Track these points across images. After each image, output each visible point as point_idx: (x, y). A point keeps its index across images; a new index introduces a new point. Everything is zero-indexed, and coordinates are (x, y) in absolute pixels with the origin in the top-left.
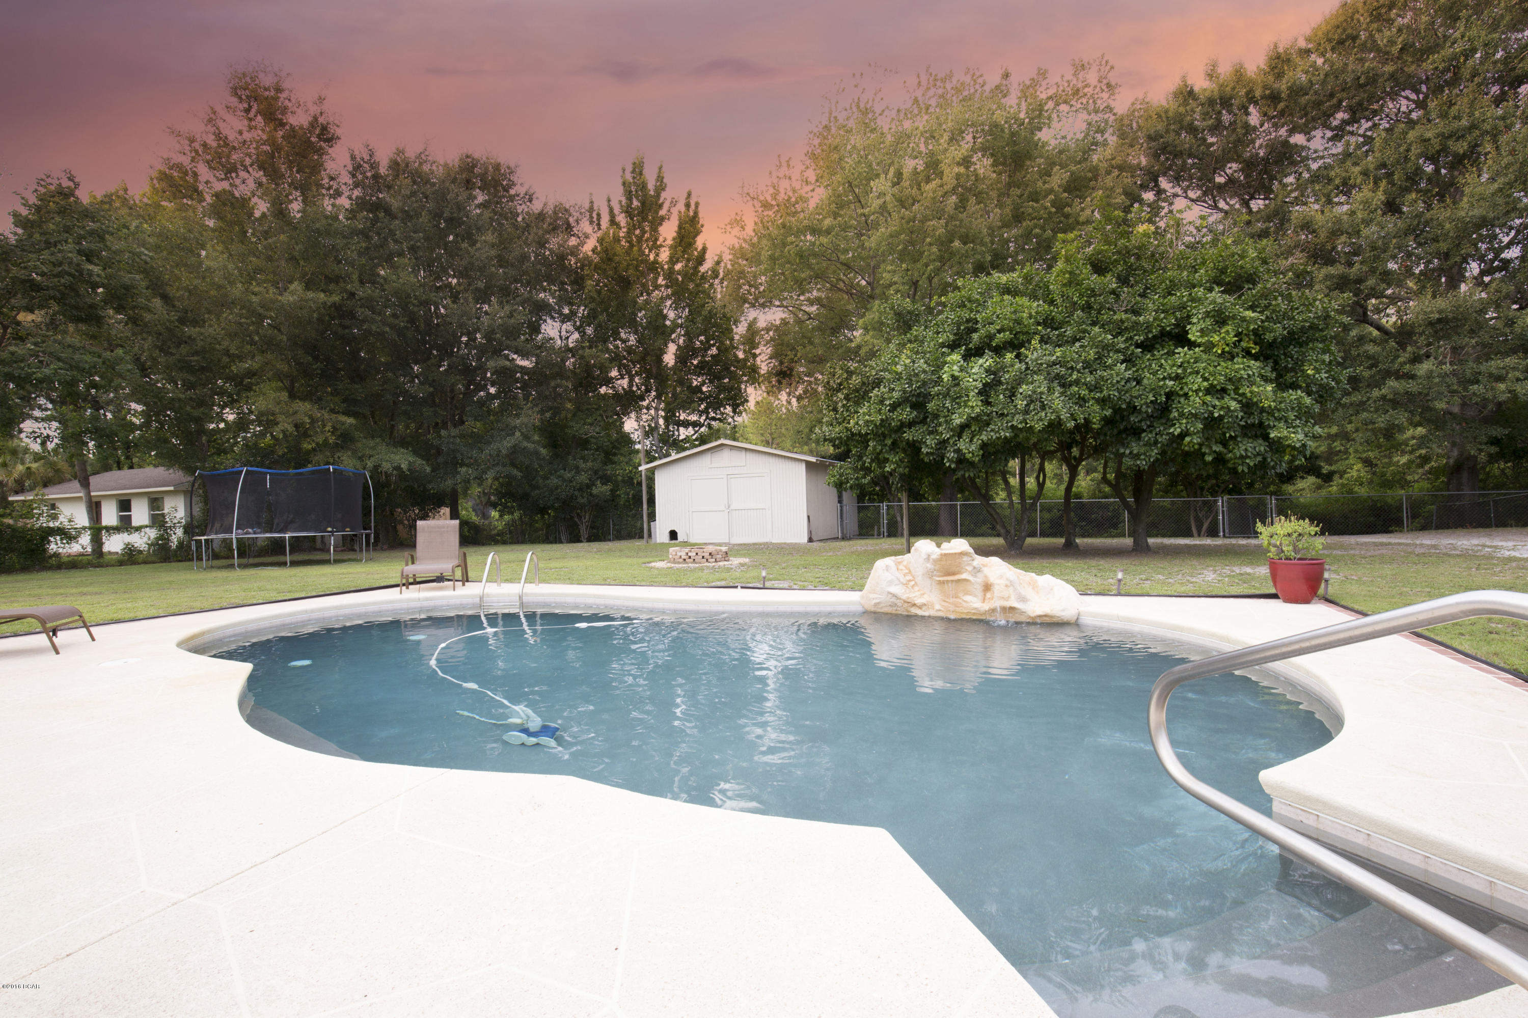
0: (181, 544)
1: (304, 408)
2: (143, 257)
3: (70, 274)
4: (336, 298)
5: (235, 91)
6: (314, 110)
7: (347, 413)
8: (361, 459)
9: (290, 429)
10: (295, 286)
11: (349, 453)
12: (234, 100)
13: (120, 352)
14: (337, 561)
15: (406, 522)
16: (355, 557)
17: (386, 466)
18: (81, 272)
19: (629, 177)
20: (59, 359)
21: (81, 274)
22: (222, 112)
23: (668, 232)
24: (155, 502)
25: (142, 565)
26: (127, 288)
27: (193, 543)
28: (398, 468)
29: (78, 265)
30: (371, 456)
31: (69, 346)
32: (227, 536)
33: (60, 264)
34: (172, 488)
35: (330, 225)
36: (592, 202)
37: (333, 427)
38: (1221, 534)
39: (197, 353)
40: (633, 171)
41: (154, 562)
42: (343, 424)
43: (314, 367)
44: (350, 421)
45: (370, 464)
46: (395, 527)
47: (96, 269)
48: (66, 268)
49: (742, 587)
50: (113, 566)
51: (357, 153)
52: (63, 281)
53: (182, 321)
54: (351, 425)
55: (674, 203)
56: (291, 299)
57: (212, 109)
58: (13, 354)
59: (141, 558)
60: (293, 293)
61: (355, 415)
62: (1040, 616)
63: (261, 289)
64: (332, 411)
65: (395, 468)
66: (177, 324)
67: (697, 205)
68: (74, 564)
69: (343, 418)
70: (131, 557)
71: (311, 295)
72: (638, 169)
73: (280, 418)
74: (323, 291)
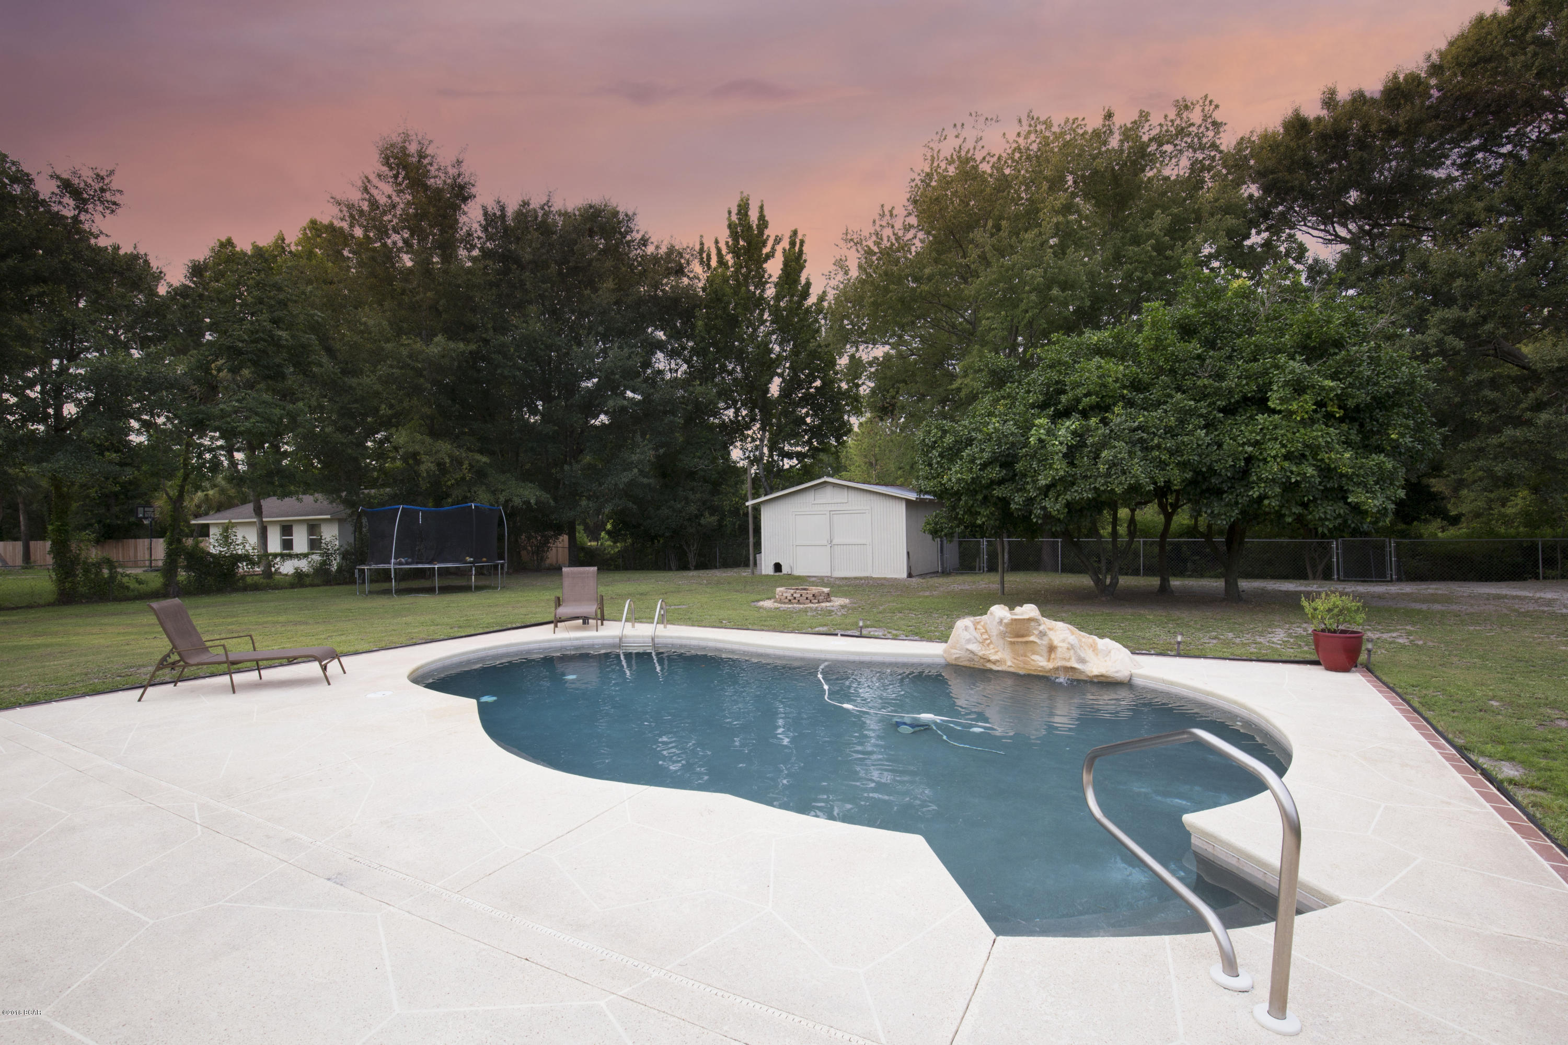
0: (340, 569)
1: (445, 448)
2: (316, 318)
3: (265, 341)
4: (473, 347)
5: (387, 163)
6: (452, 171)
7: (481, 452)
8: (494, 493)
9: (433, 467)
10: (439, 338)
11: (484, 487)
12: (385, 169)
13: (300, 404)
14: (479, 588)
15: (529, 548)
16: (487, 583)
17: (517, 501)
18: (272, 337)
19: (734, 218)
20: (257, 414)
21: (273, 339)
22: (375, 181)
23: (774, 268)
24: (313, 528)
25: (310, 588)
26: (303, 346)
27: (356, 571)
28: (528, 503)
29: (270, 331)
30: (502, 491)
31: (264, 402)
32: (386, 566)
33: (257, 332)
34: (329, 517)
35: (469, 280)
36: (702, 244)
37: (470, 464)
38: (1336, 577)
39: (356, 401)
40: (739, 213)
41: (318, 586)
42: (478, 461)
43: (453, 409)
44: (484, 459)
45: (502, 499)
46: (519, 552)
47: (283, 334)
48: (262, 335)
49: (842, 635)
50: (286, 588)
51: (490, 209)
52: (259, 346)
53: (344, 372)
54: (485, 463)
55: (778, 240)
56: (436, 351)
57: (367, 178)
58: (222, 410)
59: (308, 581)
60: (437, 344)
61: (491, 453)
62: (1097, 676)
63: (410, 341)
64: (469, 450)
65: (524, 503)
66: (339, 375)
67: (802, 242)
68: (256, 588)
69: (478, 457)
70: (299, 579)
71: (452, 345)
72: (743, 209)
73: (424, 458)
74: (463, 340)
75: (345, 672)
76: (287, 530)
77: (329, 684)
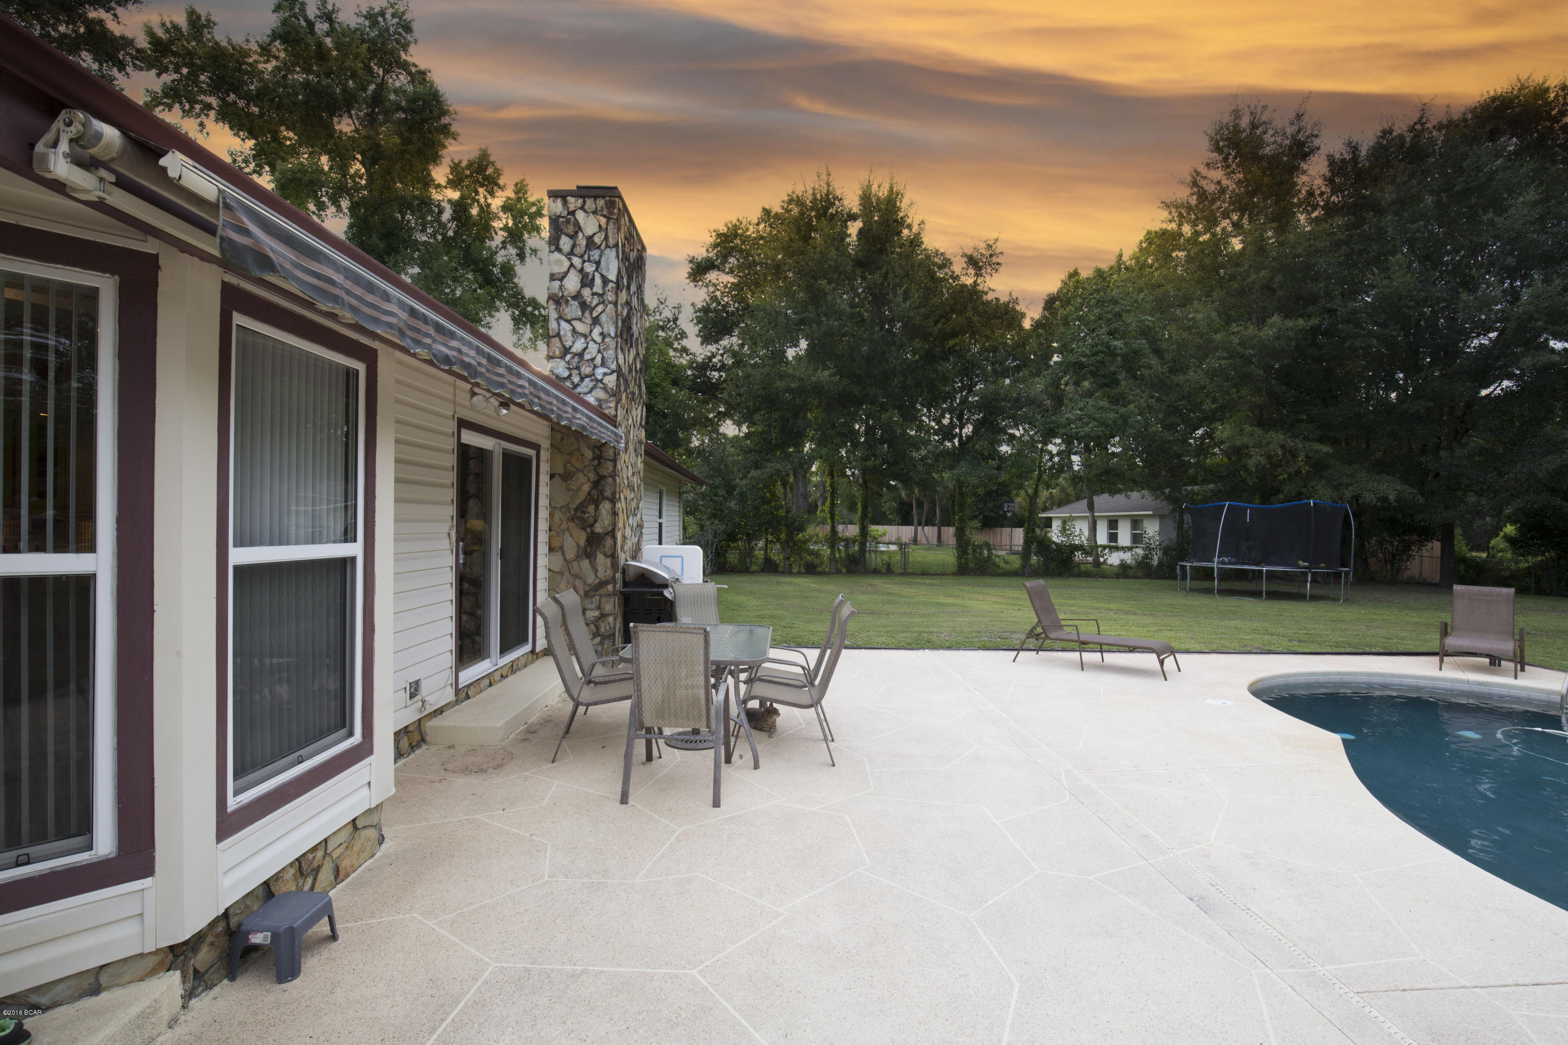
0: (1161, 563)
1: (1277, 438)
2: (1147, 323)
3: (1102, 352)
4: (1315, 321)
5: (1218, 150)
6: (1290, 130)
7: (1321, 440)
8: (1337, 488)
9: (1263, 460)
10: (1276, 318)
11: (1324, 482)
12: (1215, 155)
13: (1132, 407)
14: (1314, 598)
15: (1380, 555)
16: (1324, 593)
17: (1369, 498)
18: (1108, 347)
20: (1094, 419)
21: (1109, 350)
22: (1204, 171)
24: (1136, 523)
25: (1132, 580)
26: (1135, 352)
27: (1178, 567)
28: (1385, 499)
29: (1108, 343)
30: (1348, 485)
31: (1101, 408)
32: (1209, 564)
33: (1097, 345)
34: (1151, 513)
35: (1310, 246)
37: (1307, 457)
39: (1183, 398)
41: (1140, 578)
42: (1317, 452)
43: (1288, 395)
44: (1326, 449)
45: (1348, 495)
46: (1366, 560)
47: (1118, 343)
48: (1100, 347)
50: (1112, 578)
51: (1337, 156)
52: (1098, 358)
53: (1173, 371)
54: (1326, 453)
56: (1271, 333)
57: (1196, 171)
58: (1068, 419)
59: (1131, 572)
60: (1272, 326)
61: (1333, 442)
63: (1240, 328)
64: (1307, 439)
65: (1379, 499)
66: (1168, 375)
68: (1087, 575)
69: (1318, 446)
70: (1124, 571)
71: (1290, 323)
73: (1253, 451)
74: (1301, 316)
75: (1179, 670)
76: (1113, 524)
77: (1166, 679)
